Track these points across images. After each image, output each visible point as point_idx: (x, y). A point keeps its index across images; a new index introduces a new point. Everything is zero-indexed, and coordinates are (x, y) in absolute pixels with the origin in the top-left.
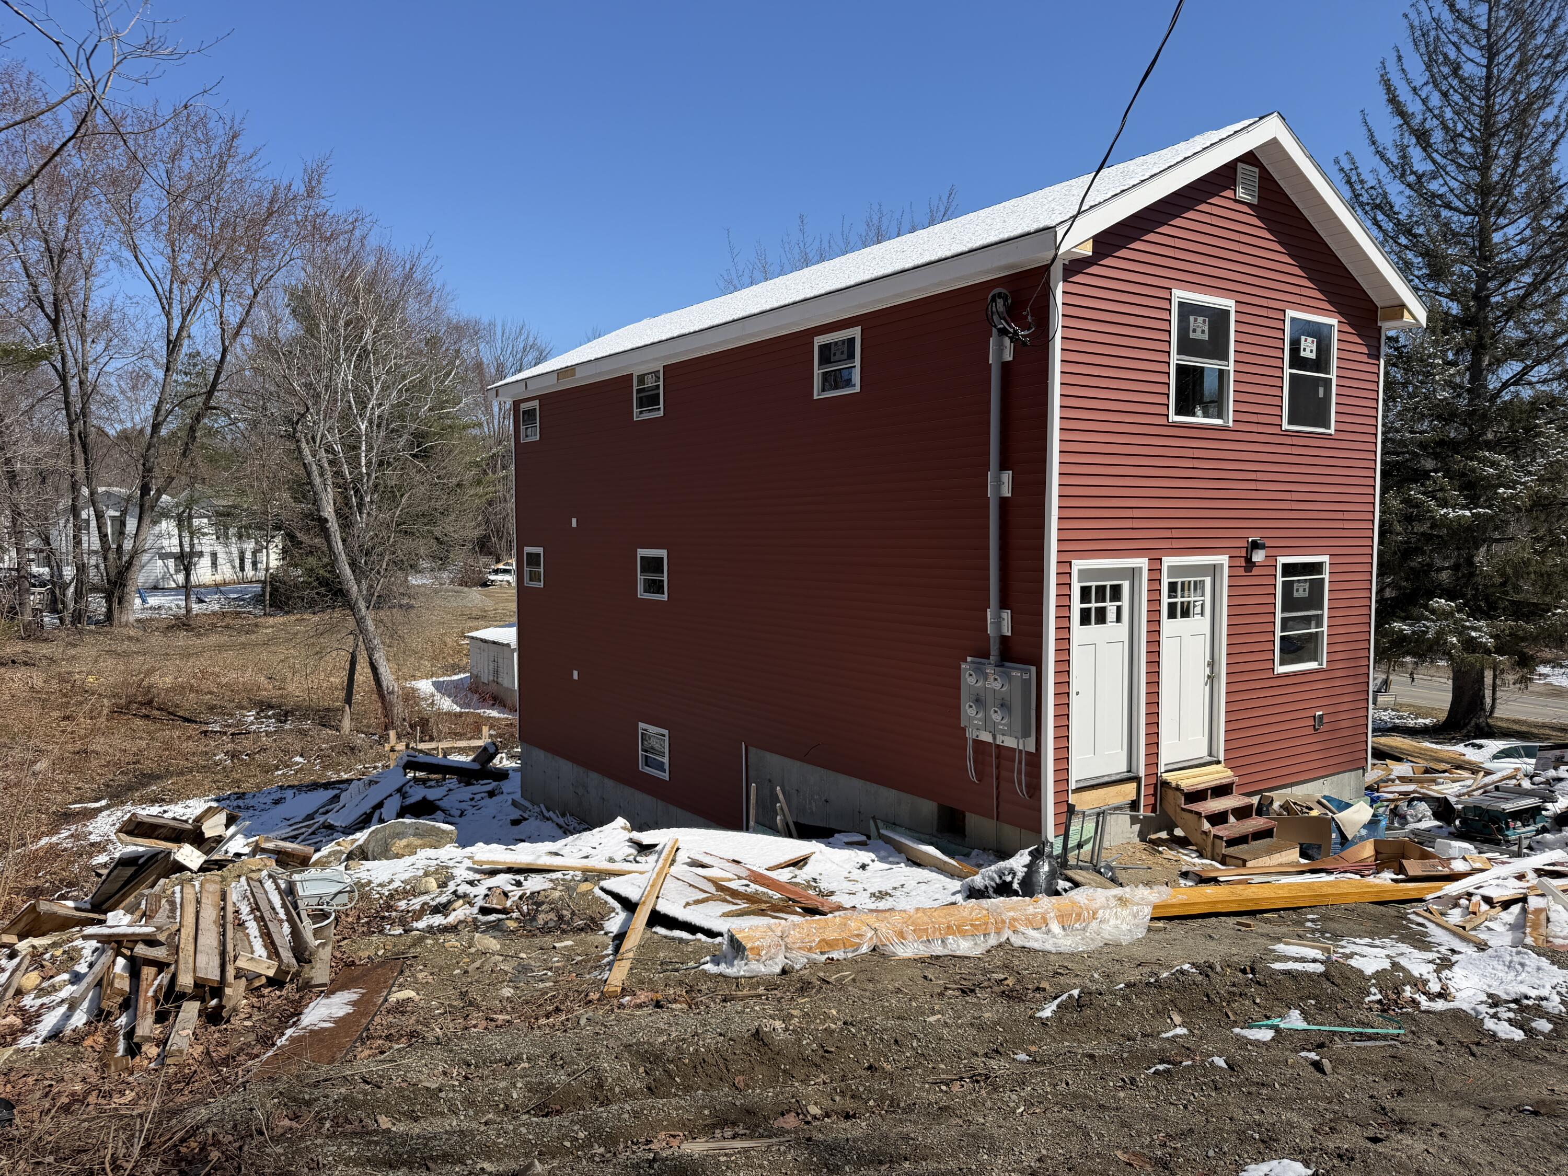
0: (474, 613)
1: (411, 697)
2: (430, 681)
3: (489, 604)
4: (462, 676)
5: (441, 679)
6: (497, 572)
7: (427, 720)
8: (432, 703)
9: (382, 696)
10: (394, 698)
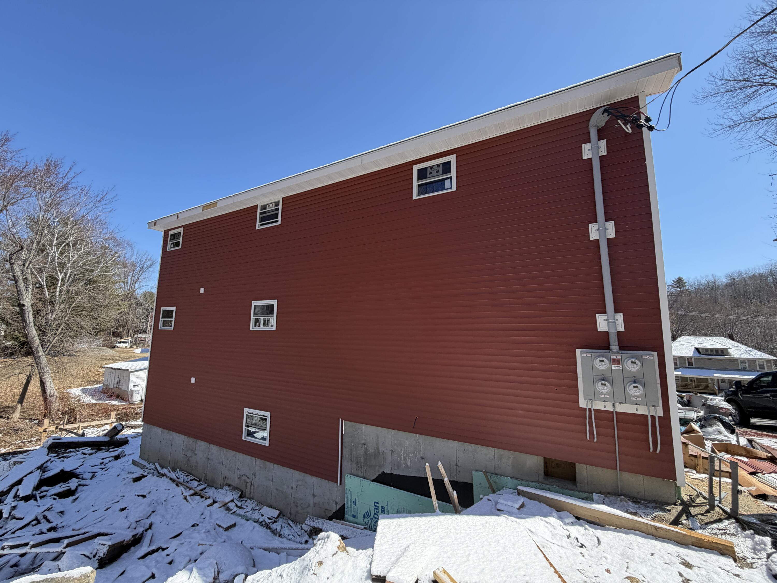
0: (108, 358)
1: (64, 398)
2: (79, 389)
3: (116, 354)
4: (98, 385)
5: (86, 387)
6: (120, 342)
7: (74, 410)
8: (79, 400)
9: (45, 399)
10: (53, 399)
